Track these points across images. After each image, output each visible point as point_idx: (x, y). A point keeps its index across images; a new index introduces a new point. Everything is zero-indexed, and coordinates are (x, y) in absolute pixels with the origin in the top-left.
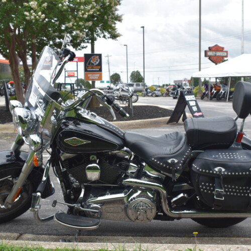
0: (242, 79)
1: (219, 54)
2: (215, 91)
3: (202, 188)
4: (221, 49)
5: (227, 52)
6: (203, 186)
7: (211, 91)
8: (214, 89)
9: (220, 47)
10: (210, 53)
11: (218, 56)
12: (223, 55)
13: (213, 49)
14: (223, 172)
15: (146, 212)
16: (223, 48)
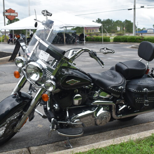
0: (30, 30)
1: (12, 14)
2: (17, 38)
3: (137, 101)
4: (13, 11)
5: (17, 13)
6: (137, 99)
7: (14, 38)
8: (16, 37)
9: (13, 10)
10: (6, 14)
11: (12, 16)
12: (15, 15)
13: (8, 11)
14: (148, 91)
15: (106, 119)
16: (14, 11)
